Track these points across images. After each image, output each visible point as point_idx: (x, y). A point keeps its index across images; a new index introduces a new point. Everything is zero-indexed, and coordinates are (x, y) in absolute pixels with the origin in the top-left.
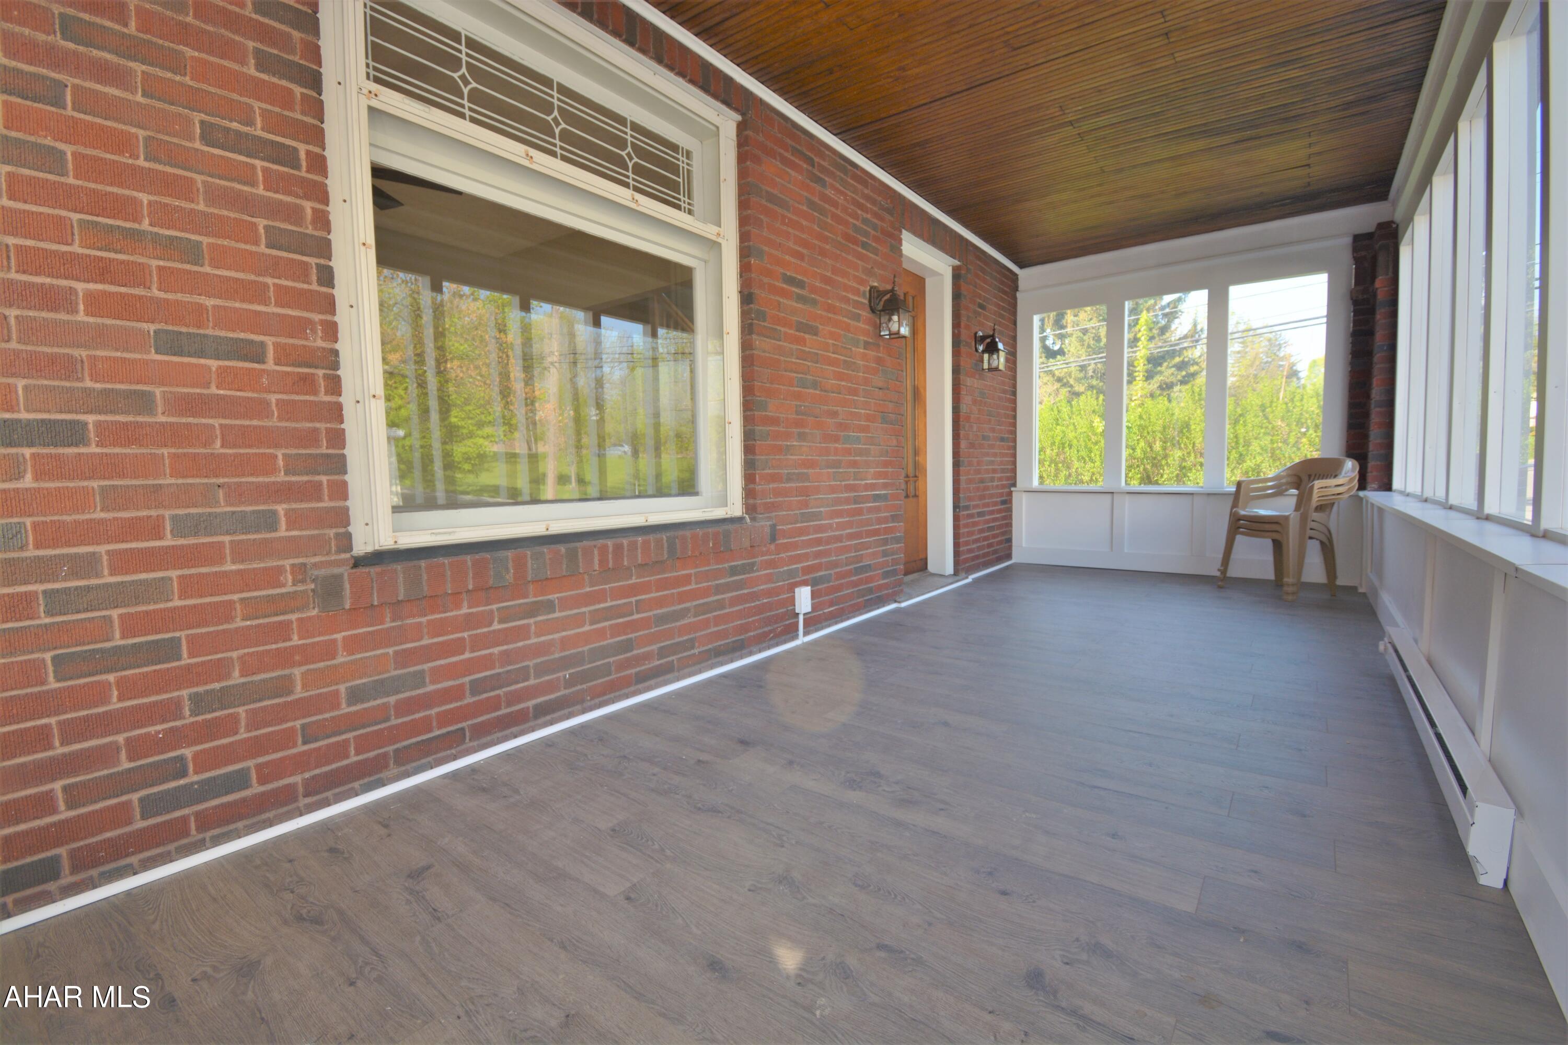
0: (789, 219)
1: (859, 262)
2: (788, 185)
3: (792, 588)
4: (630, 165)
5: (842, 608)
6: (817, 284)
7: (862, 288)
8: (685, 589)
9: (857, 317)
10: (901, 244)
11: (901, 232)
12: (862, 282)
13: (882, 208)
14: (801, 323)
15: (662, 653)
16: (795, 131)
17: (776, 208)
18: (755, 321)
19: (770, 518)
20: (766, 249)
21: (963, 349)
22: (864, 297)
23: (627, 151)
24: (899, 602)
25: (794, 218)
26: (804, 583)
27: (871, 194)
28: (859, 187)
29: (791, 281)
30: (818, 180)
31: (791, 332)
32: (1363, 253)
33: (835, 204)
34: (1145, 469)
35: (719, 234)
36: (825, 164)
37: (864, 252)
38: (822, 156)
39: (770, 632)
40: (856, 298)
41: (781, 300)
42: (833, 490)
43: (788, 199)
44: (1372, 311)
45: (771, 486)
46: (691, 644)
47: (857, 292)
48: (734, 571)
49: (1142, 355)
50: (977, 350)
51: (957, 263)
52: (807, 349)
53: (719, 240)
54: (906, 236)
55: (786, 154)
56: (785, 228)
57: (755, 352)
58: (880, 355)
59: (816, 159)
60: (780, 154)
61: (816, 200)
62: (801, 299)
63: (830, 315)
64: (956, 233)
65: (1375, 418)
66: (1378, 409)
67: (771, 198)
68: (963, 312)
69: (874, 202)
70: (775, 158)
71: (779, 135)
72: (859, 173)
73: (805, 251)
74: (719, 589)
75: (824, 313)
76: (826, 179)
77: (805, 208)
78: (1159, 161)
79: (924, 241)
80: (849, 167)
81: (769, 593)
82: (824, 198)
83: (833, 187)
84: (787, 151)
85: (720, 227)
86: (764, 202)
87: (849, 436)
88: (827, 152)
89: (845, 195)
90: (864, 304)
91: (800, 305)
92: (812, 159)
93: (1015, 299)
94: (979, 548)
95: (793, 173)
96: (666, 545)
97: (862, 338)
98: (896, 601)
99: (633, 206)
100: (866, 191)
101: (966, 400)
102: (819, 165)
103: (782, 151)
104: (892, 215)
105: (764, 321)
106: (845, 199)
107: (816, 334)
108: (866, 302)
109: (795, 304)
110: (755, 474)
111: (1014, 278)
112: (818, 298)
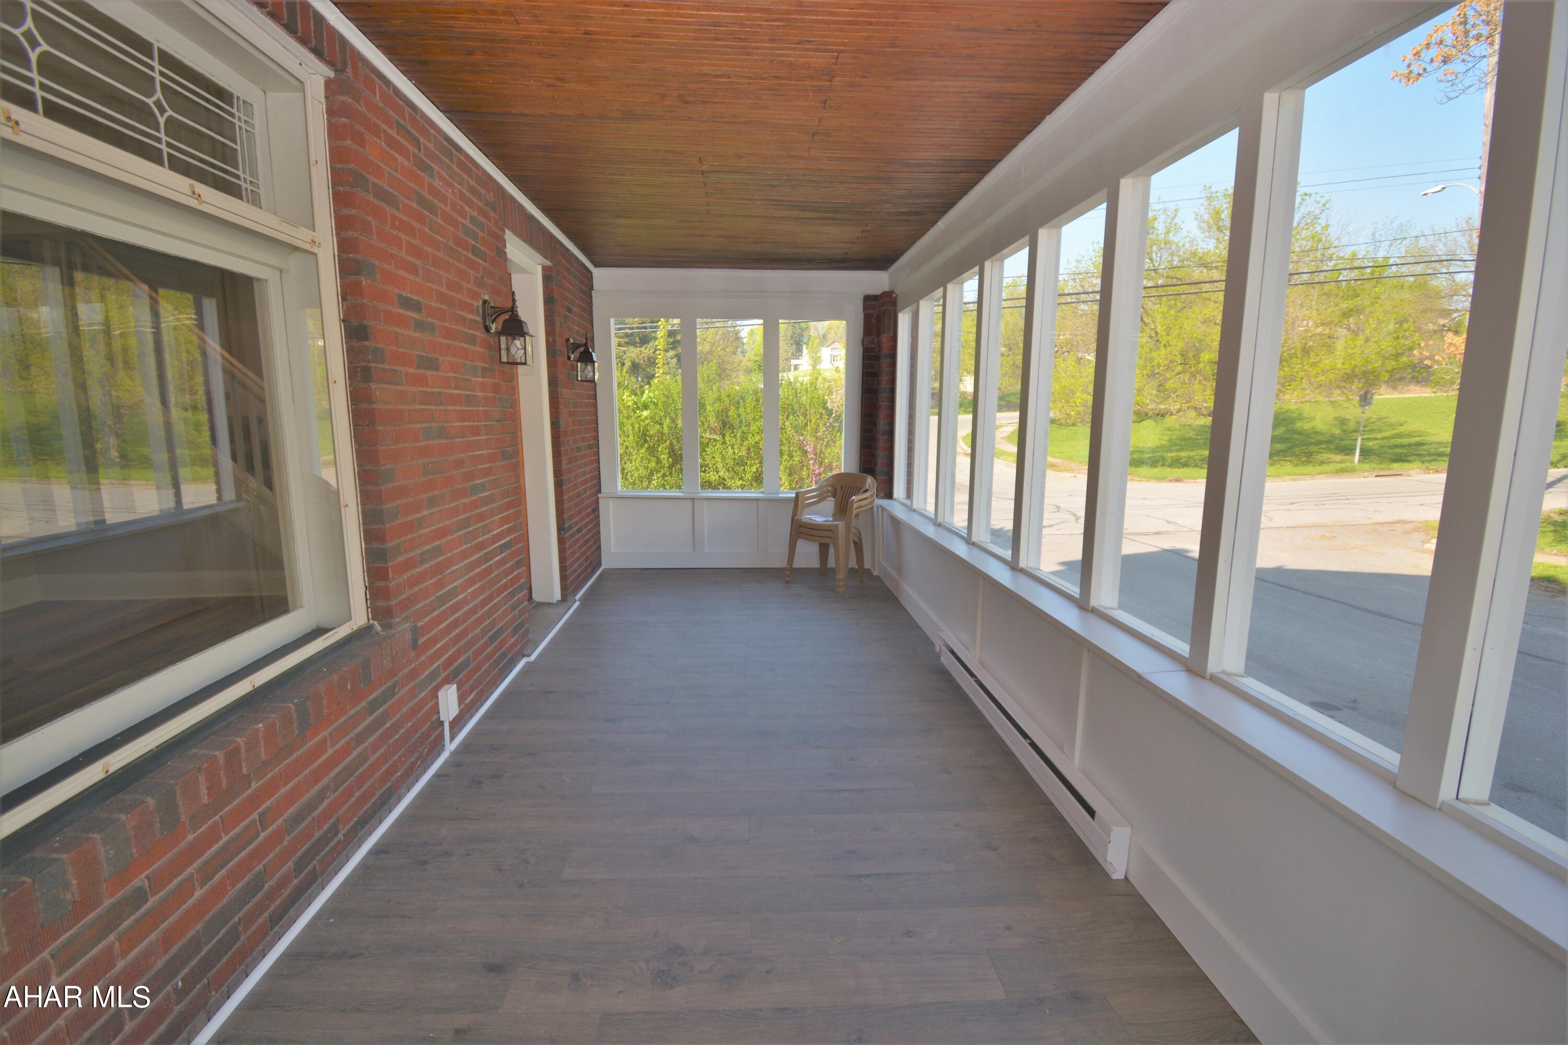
0: (401, 221)
1: (470, 271)
2: (396, 174)
3: (434, 695)
4: (162, 121)
5: (482, 689)
6: (434, 304)
7: (475, 304)
8: (320, 761)
9: (472, 340)
10: (505, 247)
11: (504, 231)
12: (475, 296)
13: (487, 204)
14: (421, 357)
15: (299, 867)
16: (398, 100)
17: (384, 205)
18: (372, 365)
19: (407, 618)
20: (377, 263)
21: (560, 359)
22: (478, 316)
23: (155, 98)
24: (529, 656)
25: (405, 218)
26: (447, 681)
27: (476, 185)
28: (465, 177)
29: (407, 303)
30: (426, 168)
31: (412, 370)
32: (872, 311)
33: (443, 199)
34: (671, 443)
35: (314, 242)
36: (431, 146)
37: (474, 258)
38: (427, 136)
39: (417, 759)
40: (471, 316)
41: (399, 330)
42: (465, 555)
43: (396, 194)
44: (877, 358)
45: (405, 576)
46: (334, 830)
47: (470, 308)
48: (373, 707)
49: (662, 334)
50: (569, 358)
51: (548, 263)
52: (430, 390)
53: (315, 250)
54: (509, 236)
55: (391, 132)
56: (395, 232)
57: (375, 406)
58: (496, 381)
59: (422, 140)
60: (385, 132)
61: (426, 194)
62: (421, 326)
63: (449, 342)
64: (547, 230)
65: (881, 443)
66: (884, 437)
67: (380, 194)
68: (557, 319)
69: (479, 196)
70: (380, 138)
71: (380, 104)
72: (463, 158)
73: (417, 262)
74: (360, 739)
75: (443, 341)
76: (434, 166)
77: (414, 205)
78: (755, 217)
79: (523, 240)
80: (454, 152)
81: (414, 712)
82: (433, 191)
83: (440, 177)
84: (391, 127)
85: (314, 231)
86: (371, 198)
87: (474, 485)
88: (432, 132)
89: (453, 187)
90: (477, 321)
91: (417, 335)
92: (417, 140)
93: (591, 297)
94: (580, 565)
95: (400, 158)
96: (295, 717)
97: (478, 364)
98: (524, 656)
99: (193, 203)
100: (472, 183)
101: (564, 411)
102: (426, 148)
103: (386, 128)
104: (494, 210)
105: (383, 362)
106: (453, 193)
107: (437, 369)
108: (479, 319)
109: (412, 333)
110: (387, 569)
111: (589, 276)
112: (435, 321)
